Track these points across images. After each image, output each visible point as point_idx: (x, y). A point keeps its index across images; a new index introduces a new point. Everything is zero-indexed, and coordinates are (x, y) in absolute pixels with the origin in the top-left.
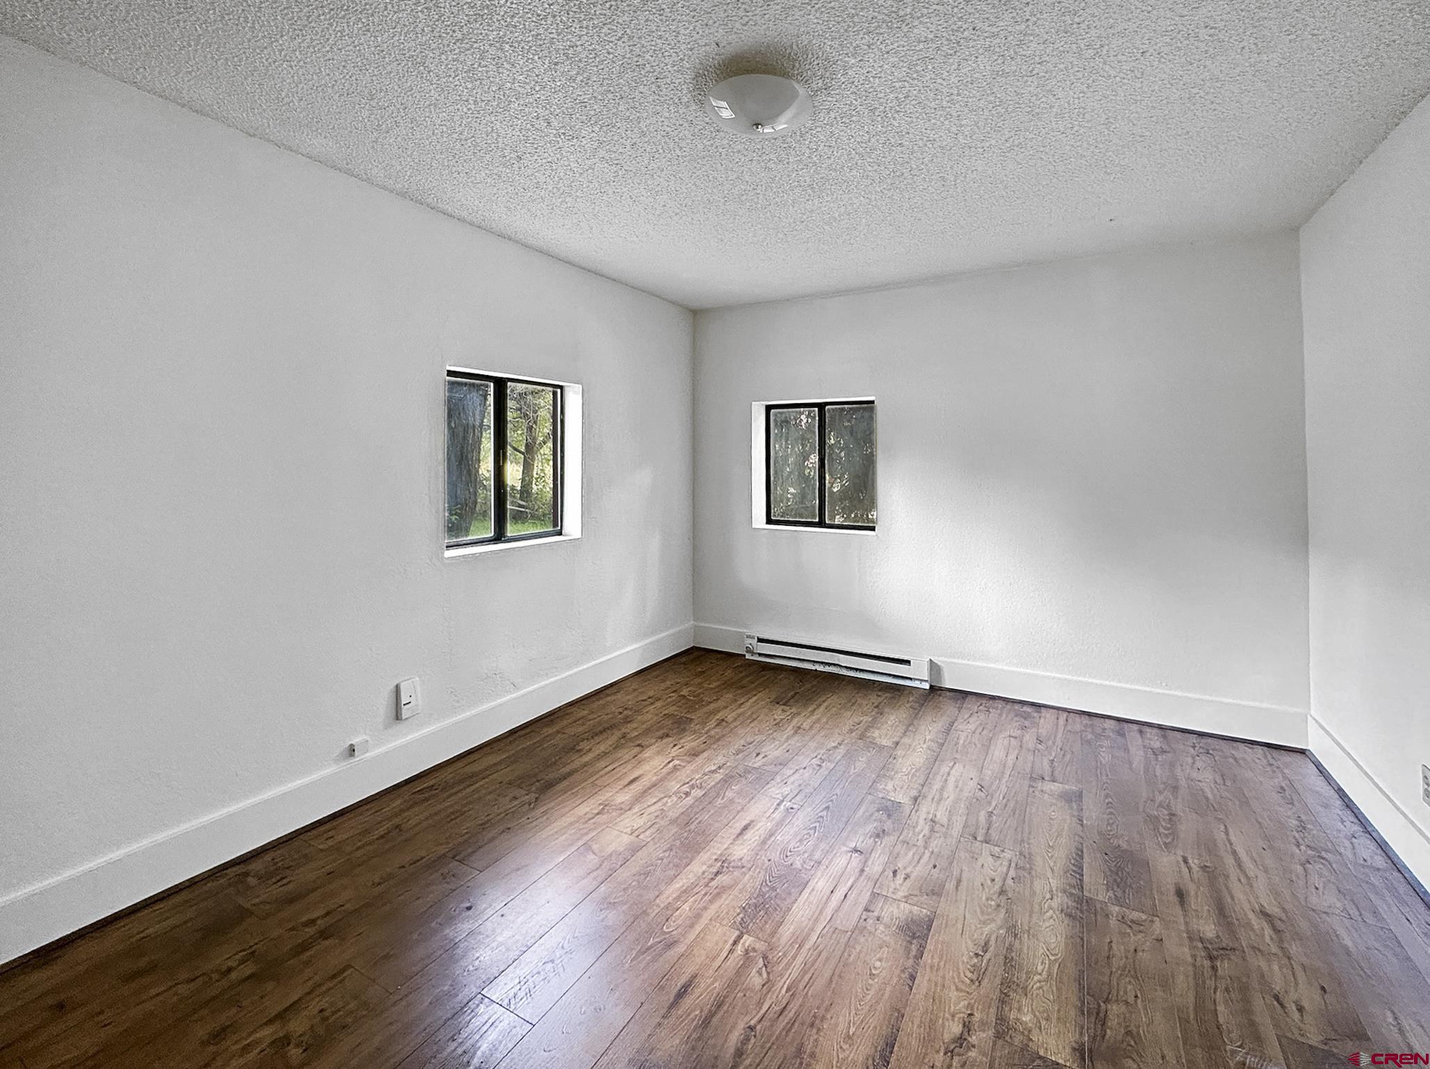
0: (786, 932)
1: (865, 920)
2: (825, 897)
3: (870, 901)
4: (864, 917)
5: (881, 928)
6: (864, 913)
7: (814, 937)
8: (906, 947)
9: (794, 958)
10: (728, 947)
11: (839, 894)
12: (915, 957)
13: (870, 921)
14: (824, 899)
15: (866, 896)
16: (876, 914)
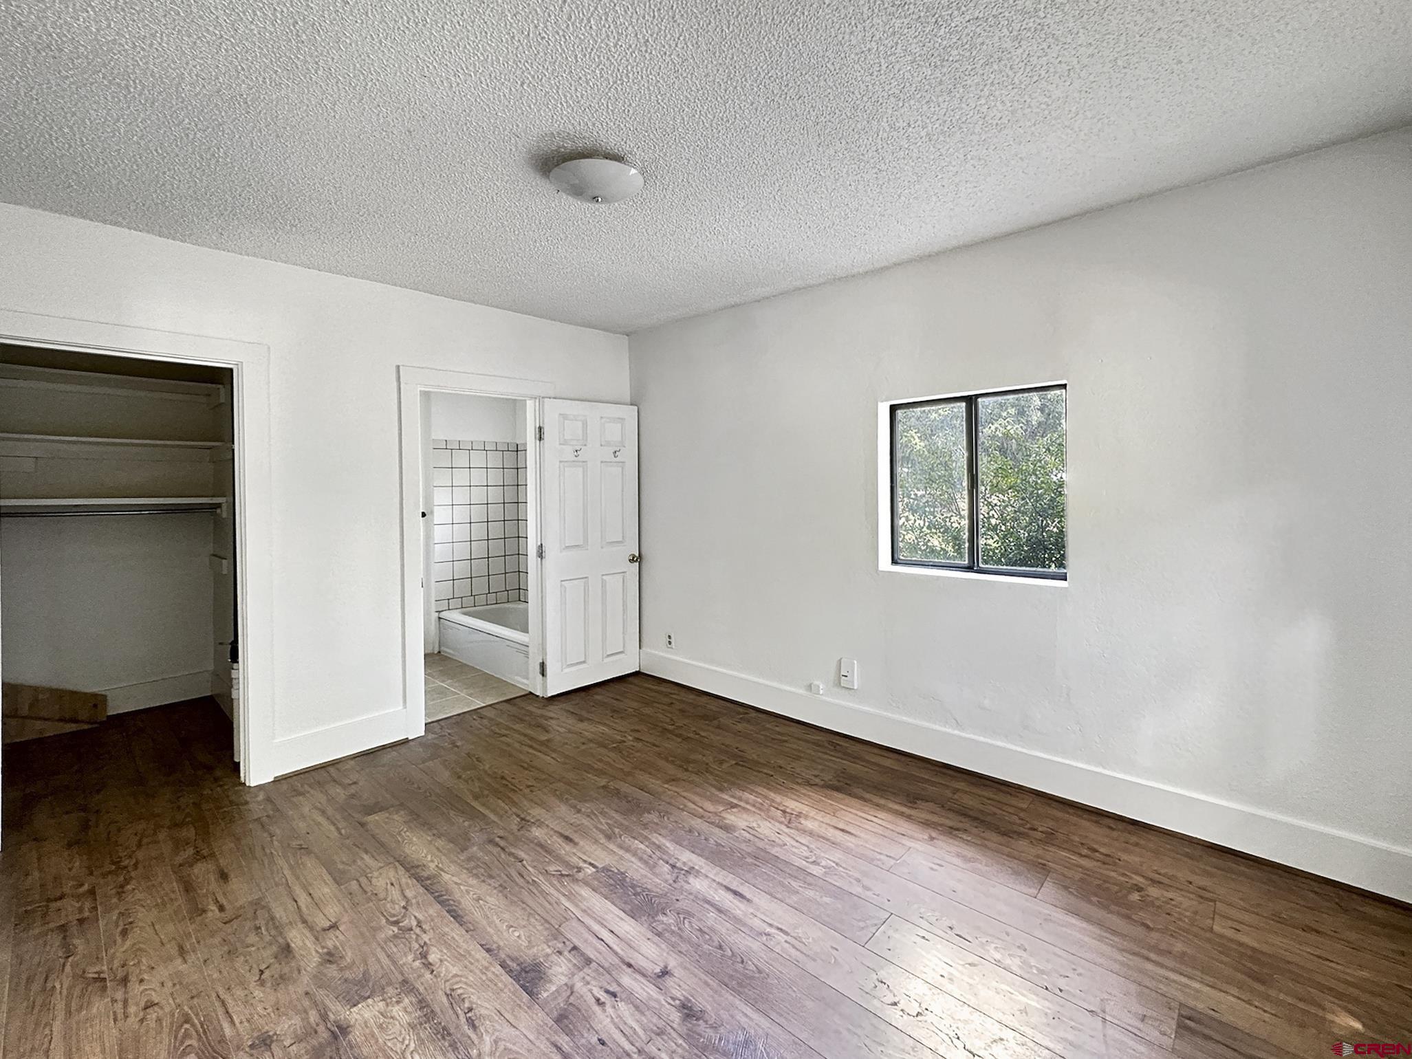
0: (585, 892)
1: (564, 943)
2: (607, 925)
3: (583, 954)
4: (567, 943)
5: (549, 951)
6: (572, 945)
7: (567, 904)
8: (518, 959)
9: (558, 890)
10: (590, 860)
11: (606, 935)
12: (504, 961)
13: (560, 945)
14: (605, 923)
15: (591, 953)
16: (566, 953)
